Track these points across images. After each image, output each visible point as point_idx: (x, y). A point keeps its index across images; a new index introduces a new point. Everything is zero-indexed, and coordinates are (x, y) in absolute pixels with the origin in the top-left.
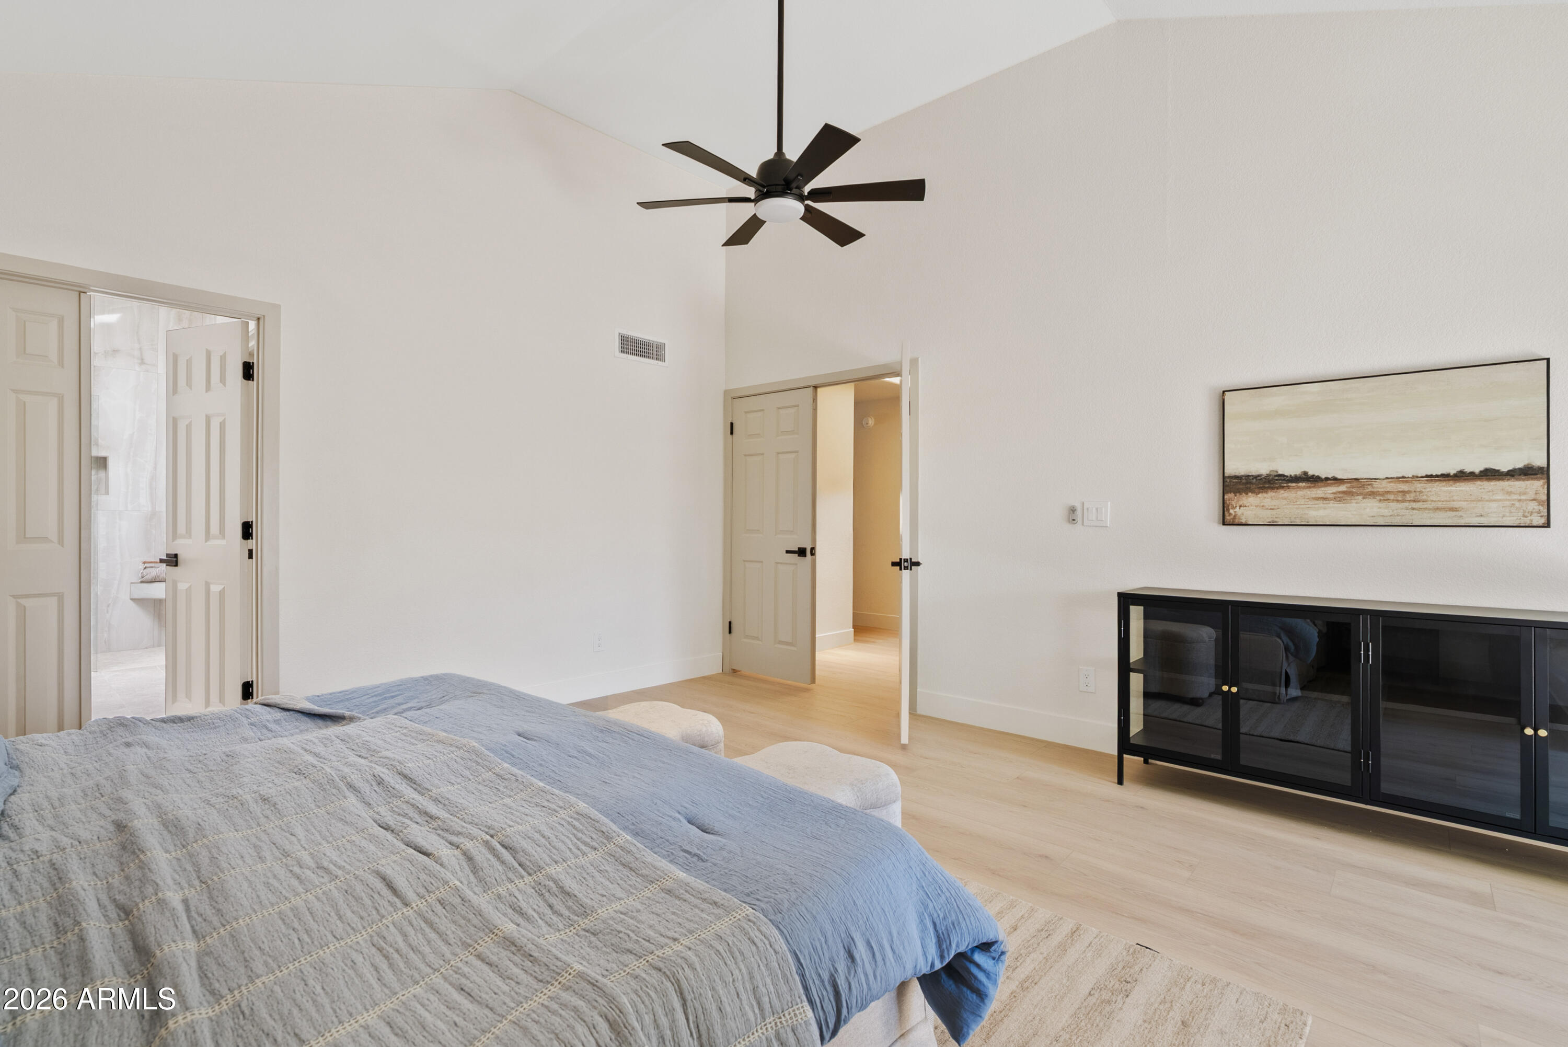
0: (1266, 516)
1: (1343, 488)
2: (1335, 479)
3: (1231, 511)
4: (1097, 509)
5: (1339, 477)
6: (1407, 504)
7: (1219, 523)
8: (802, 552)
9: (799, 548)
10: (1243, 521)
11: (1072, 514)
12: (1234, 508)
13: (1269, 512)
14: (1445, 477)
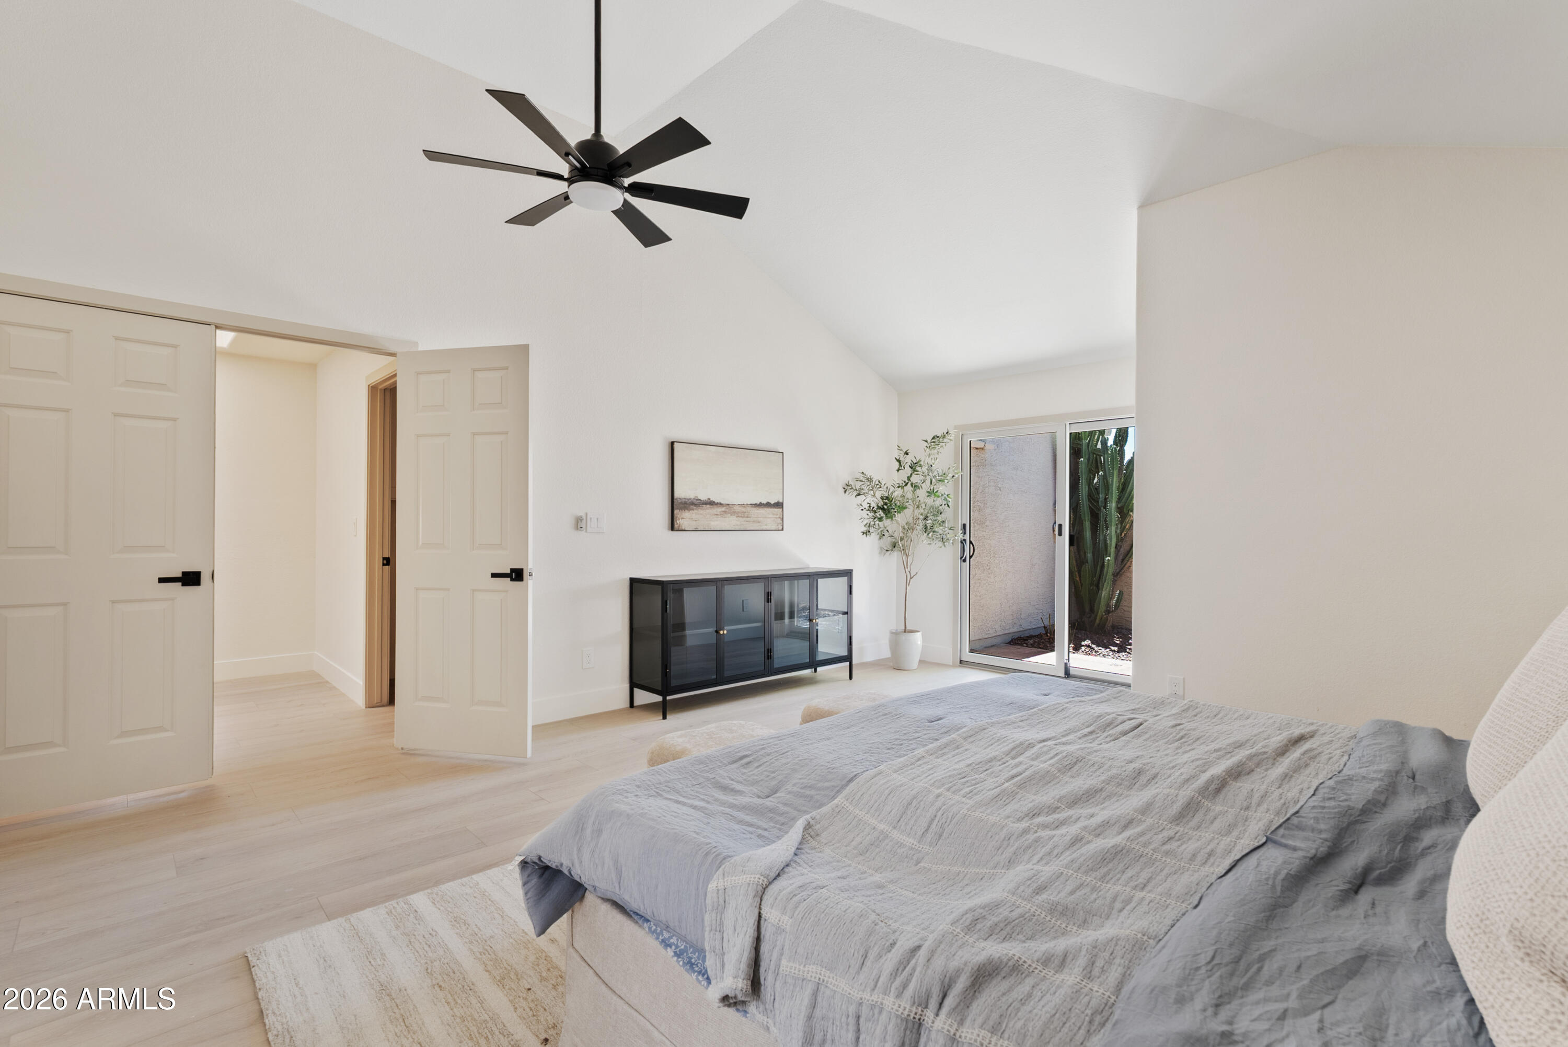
0: (693, 525)
1: (723, 509)
2: (721, 504)
3: (678, 522)
4: (597, 519)
5: (722, 503)
6: (745, 519)
7: (669, 530)
8: (191, 579)
9: (184, 573)
10: (683, 528)
11: (579, 523)
12: (679, 519)
13: (694, 522)
14: (760, 505)
